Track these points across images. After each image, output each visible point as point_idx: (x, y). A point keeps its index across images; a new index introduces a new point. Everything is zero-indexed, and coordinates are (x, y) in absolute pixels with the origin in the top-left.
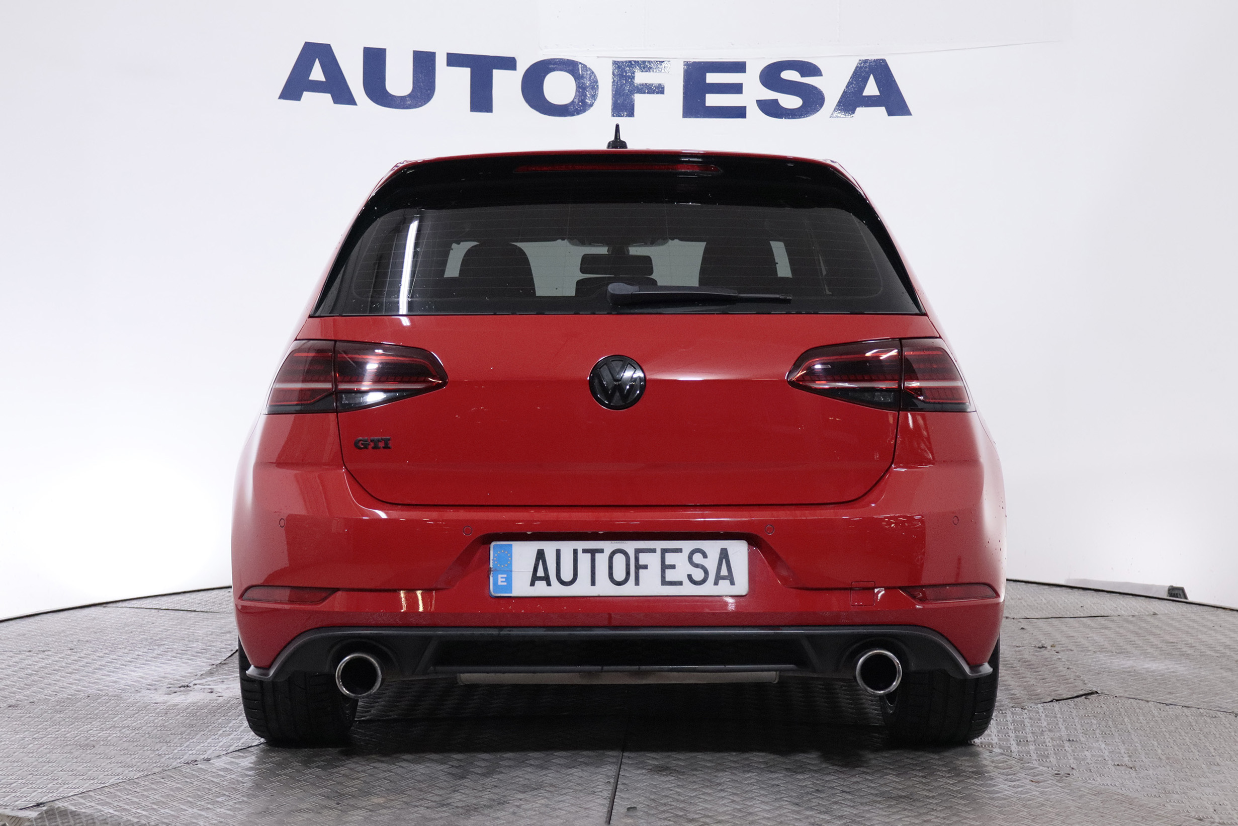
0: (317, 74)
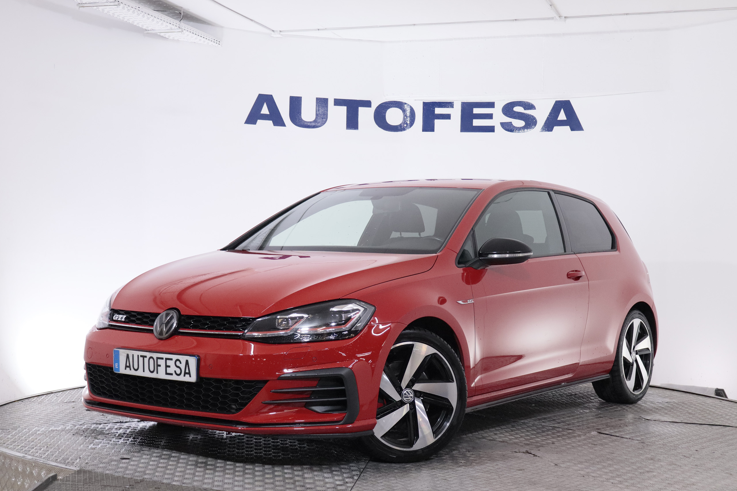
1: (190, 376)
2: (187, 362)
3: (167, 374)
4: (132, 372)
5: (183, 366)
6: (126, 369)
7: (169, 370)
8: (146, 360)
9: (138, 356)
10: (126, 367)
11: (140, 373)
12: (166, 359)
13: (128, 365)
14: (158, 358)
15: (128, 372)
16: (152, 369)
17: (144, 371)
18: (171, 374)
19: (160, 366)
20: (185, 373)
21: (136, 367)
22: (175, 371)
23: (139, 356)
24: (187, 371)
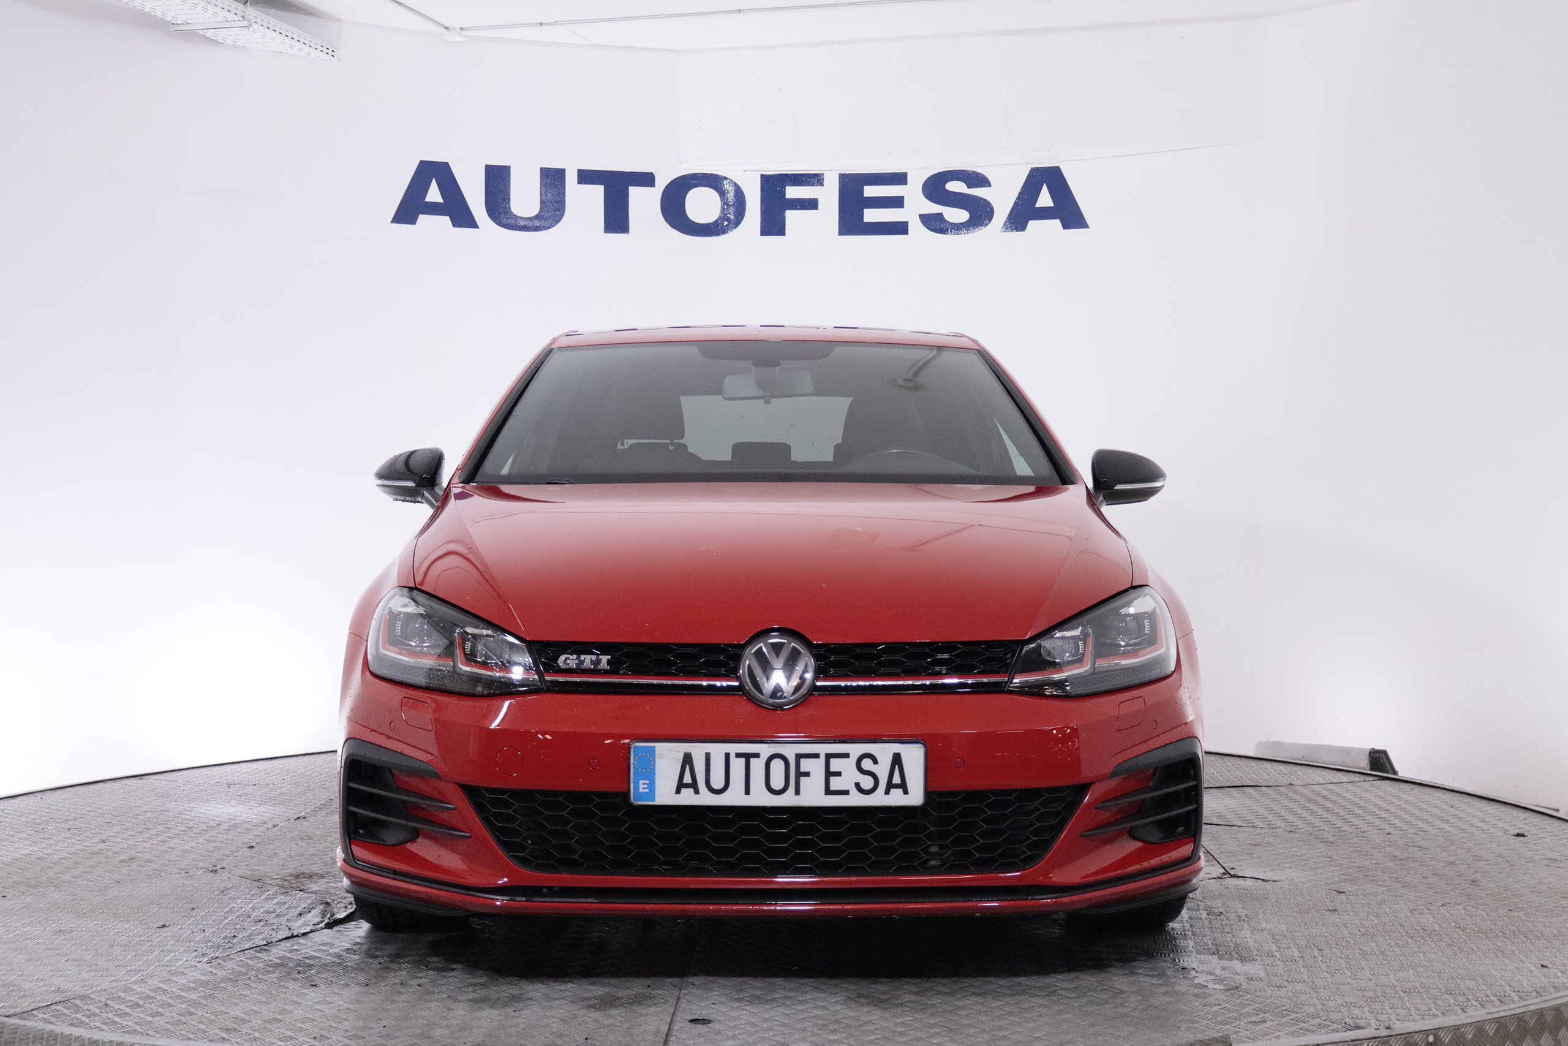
0: (434, 195)
1: (906, 792)
2: (897, 759)
3: (828, 792)
4: (705, 799)
5: (882, 770)
6: (678, 792)
7: (836, 783)
8: (757, 766)
9: (727, 756)
10: (681, 786)
11: (734, 797)
12: (829, 757)
13: (687, 779)
14: (799, 757)
15: (687, 798)
23: (732, 756)
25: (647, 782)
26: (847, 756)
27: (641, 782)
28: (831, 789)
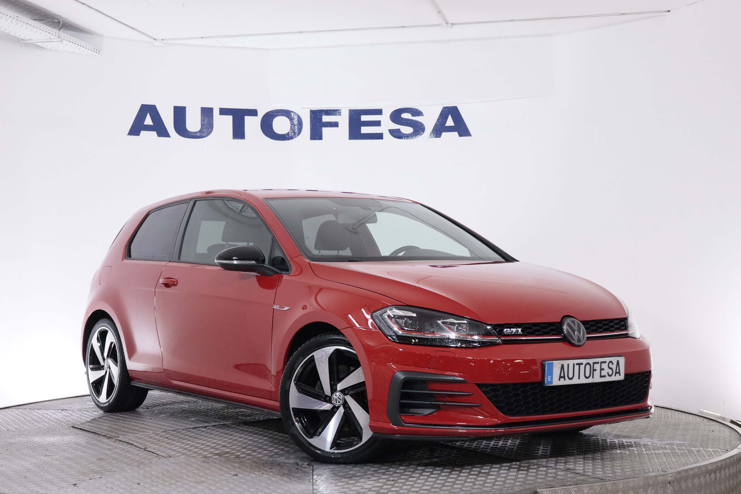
3: (601, 376)
4: (567, 382)
6: (559, 380)
8: (582, 367)
10: (560, 377)
11: (575, 381)
13: (562, 375)
15: (562, 382)
16: (587, 375)
17: (579, 379)
18: (605, 376)
19: (596, 370)
20: (616, 373)
21: (571, 376)
22: (608, 373)
24: (618, 371)
25: (551, 377)
26: (605, 362)
27: (549, 377)
28: (602, 375)
